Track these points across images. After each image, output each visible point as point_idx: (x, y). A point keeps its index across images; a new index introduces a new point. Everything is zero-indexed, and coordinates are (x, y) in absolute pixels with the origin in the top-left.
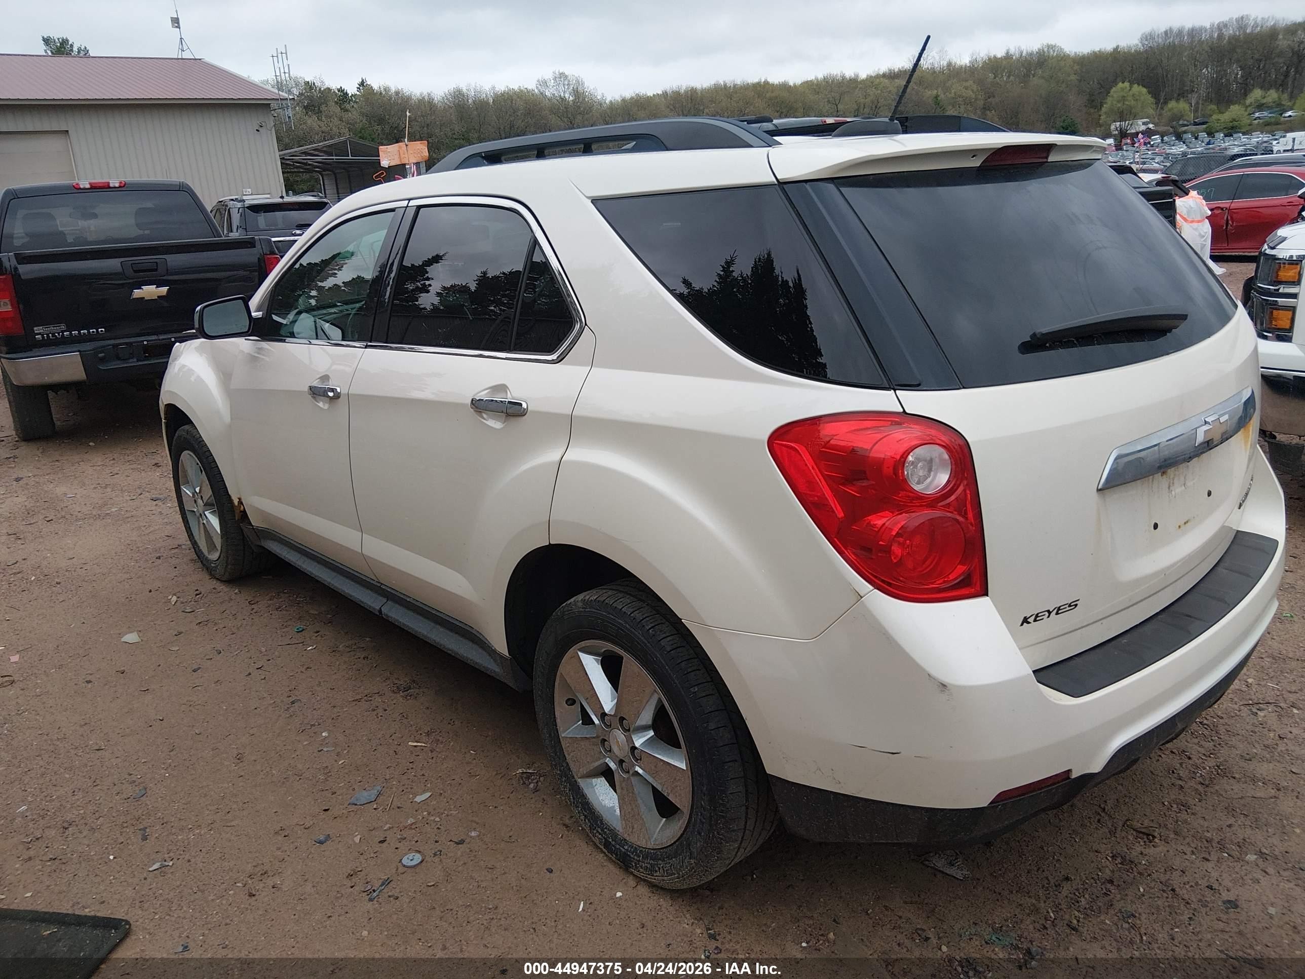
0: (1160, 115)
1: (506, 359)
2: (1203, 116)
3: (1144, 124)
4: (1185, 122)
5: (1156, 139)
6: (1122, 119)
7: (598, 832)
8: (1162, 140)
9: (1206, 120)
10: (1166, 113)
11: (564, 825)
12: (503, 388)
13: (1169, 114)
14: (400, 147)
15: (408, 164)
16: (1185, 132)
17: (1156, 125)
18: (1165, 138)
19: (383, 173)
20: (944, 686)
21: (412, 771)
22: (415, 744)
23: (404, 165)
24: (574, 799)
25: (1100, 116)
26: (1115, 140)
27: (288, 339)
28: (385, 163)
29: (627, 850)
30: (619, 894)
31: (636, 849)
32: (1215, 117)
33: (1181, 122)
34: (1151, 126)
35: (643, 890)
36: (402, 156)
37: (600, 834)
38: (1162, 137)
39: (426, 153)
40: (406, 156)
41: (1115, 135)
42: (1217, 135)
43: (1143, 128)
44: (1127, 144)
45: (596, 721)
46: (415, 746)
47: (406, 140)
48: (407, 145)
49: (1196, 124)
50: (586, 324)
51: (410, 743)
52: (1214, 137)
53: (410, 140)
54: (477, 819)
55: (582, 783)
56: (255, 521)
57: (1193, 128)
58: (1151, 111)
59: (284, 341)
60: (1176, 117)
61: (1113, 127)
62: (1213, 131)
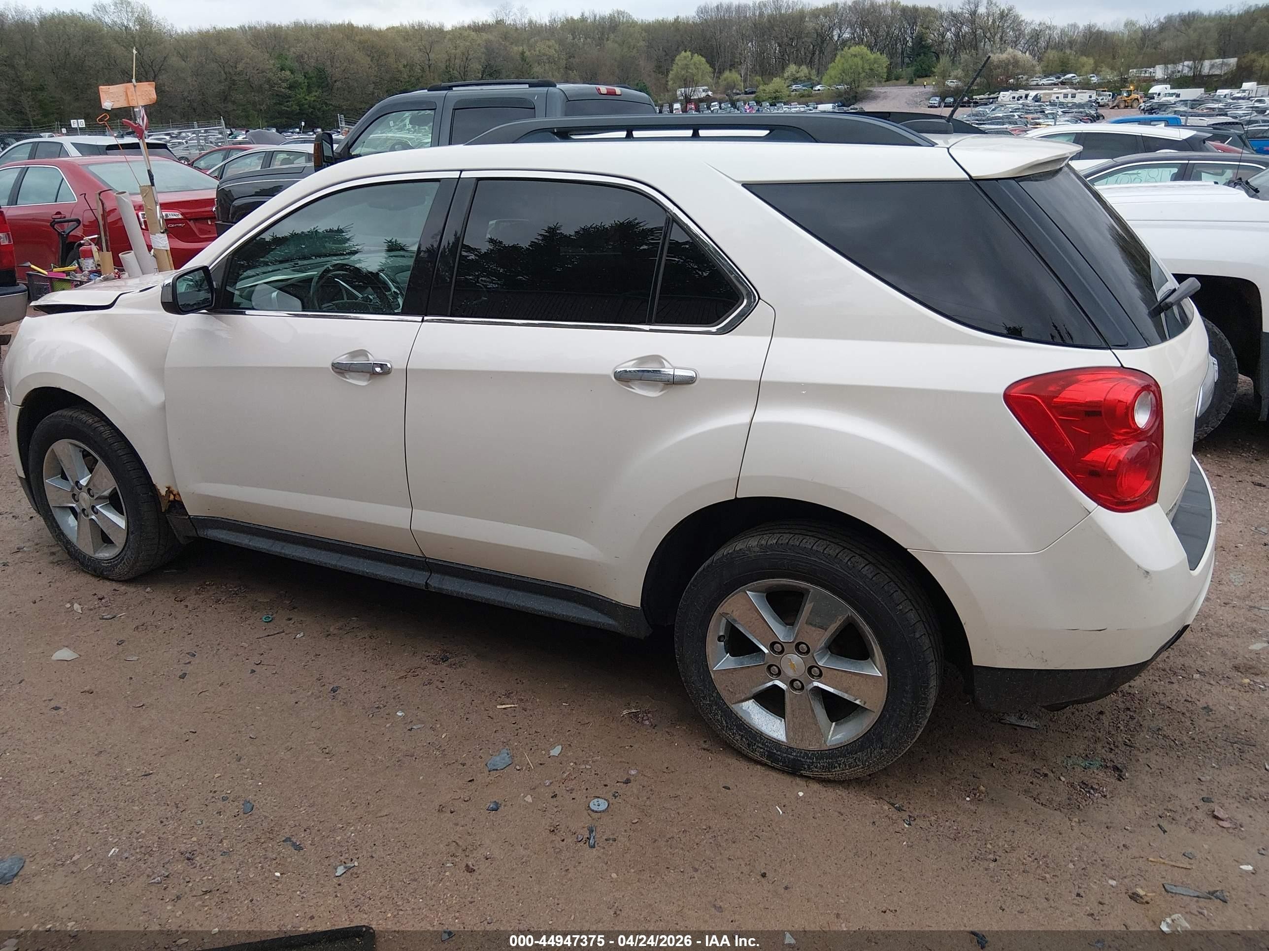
0: (717, 83)
1: (651, 331)
2: (751, 86)
3: (704, 91)
4: (738, 92)
5: (715, 106)
6: (686, 86)
7: (758, 747)
8: (720, 107)
9: (754, 90)
10: (722, 83)
11: (704, 749)
12: (657, 359)
13: (725, 83)
14: (127, 88)
15: (137, 107)
16: (738, 100)
17: (714, 92)
18: (722, 105)
19: (105, 117)
20: (1147, 572)
21: (522, 730)
22: (504, 706)
23: (133, 107)
24: (727, 723)
25: (667, 81)
26: (682, 105)
27: (247, 312)
28: (107, 104)
29: (796, 756)
30: (801, 794)
31: (806, 753)
32: (761, 87)
33: (734, 91)
34: (710, 93)
35: (815, 786)
36: (130, 98)
37: (761, 748)
38: (720, 104)
39: (154, 96)
40: (135, 98)
41: (681, 100)
42: (764, 104)
43: (703, 95)
44: (691, 109)
45: (766, 651)
46: (504, 709)
47: (134, 80)
48: (135, 86)
49: (746, 93)
50: (759, 298)
51: (498, 707)
52: (761, 106)
53: (138, 81)
54: (623, 760)
55: (735, 708)
56: (192, 510)
57: (744, 97)
58: (710, 80)
59: (244, 314)
60: (731, 86)
61: (678, 93)
62: (761, 100)
